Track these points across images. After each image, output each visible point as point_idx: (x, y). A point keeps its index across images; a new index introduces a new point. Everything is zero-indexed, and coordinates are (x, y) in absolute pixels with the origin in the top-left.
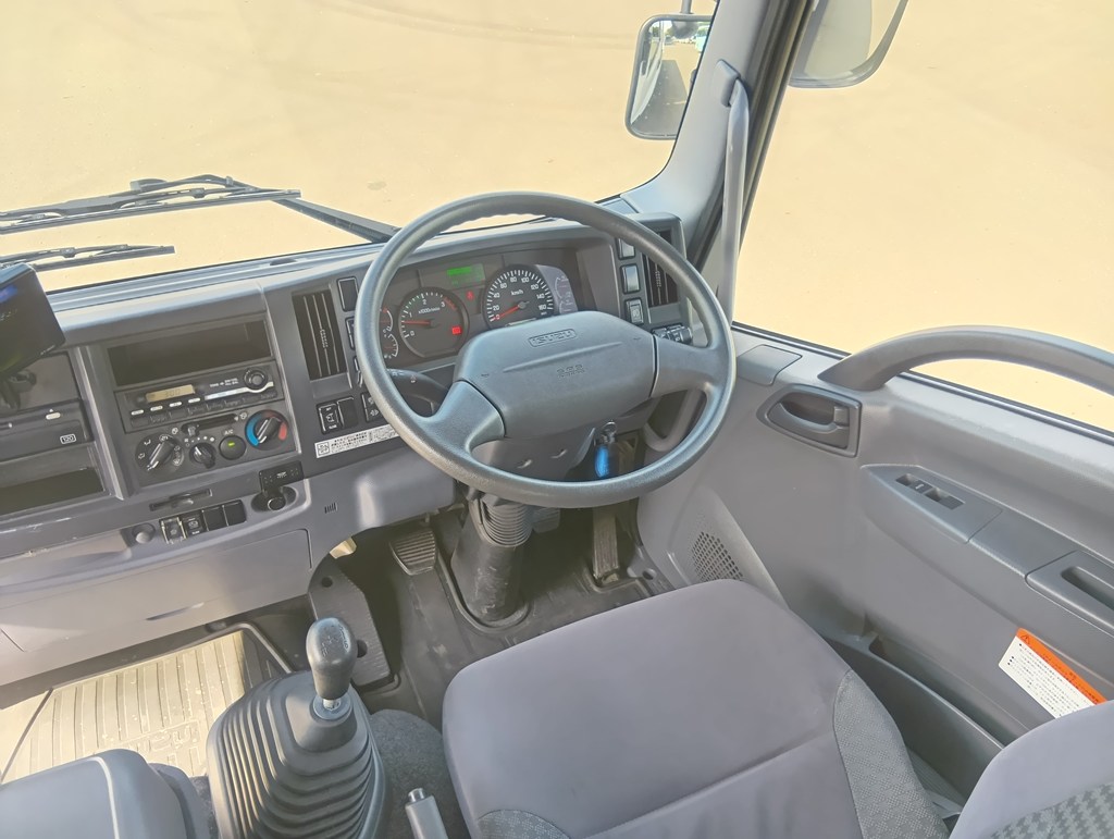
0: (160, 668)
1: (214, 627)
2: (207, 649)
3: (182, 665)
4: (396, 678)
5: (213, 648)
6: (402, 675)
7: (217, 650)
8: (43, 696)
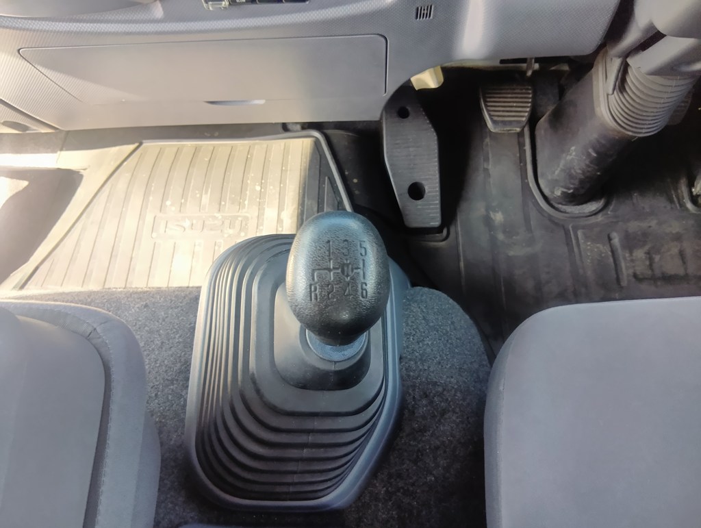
0: (232, 153)
1: (290, 127)
2: (277, 146)
3: (252, 156)
4: (445, 231)
5: (282, 148)
6: (452, 229)
7: (286, 151)
8: (132, 147)
